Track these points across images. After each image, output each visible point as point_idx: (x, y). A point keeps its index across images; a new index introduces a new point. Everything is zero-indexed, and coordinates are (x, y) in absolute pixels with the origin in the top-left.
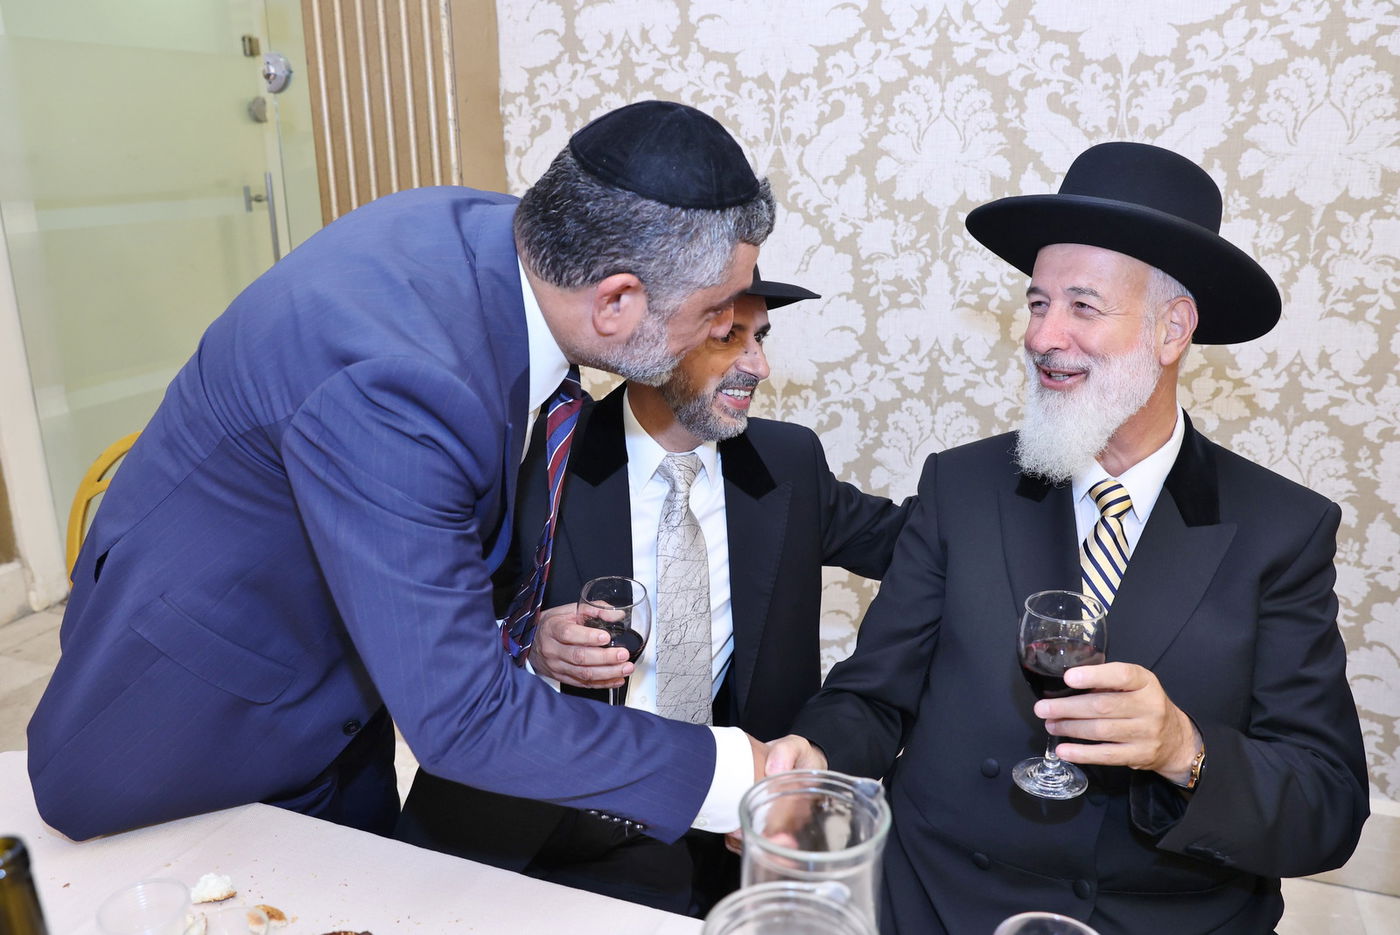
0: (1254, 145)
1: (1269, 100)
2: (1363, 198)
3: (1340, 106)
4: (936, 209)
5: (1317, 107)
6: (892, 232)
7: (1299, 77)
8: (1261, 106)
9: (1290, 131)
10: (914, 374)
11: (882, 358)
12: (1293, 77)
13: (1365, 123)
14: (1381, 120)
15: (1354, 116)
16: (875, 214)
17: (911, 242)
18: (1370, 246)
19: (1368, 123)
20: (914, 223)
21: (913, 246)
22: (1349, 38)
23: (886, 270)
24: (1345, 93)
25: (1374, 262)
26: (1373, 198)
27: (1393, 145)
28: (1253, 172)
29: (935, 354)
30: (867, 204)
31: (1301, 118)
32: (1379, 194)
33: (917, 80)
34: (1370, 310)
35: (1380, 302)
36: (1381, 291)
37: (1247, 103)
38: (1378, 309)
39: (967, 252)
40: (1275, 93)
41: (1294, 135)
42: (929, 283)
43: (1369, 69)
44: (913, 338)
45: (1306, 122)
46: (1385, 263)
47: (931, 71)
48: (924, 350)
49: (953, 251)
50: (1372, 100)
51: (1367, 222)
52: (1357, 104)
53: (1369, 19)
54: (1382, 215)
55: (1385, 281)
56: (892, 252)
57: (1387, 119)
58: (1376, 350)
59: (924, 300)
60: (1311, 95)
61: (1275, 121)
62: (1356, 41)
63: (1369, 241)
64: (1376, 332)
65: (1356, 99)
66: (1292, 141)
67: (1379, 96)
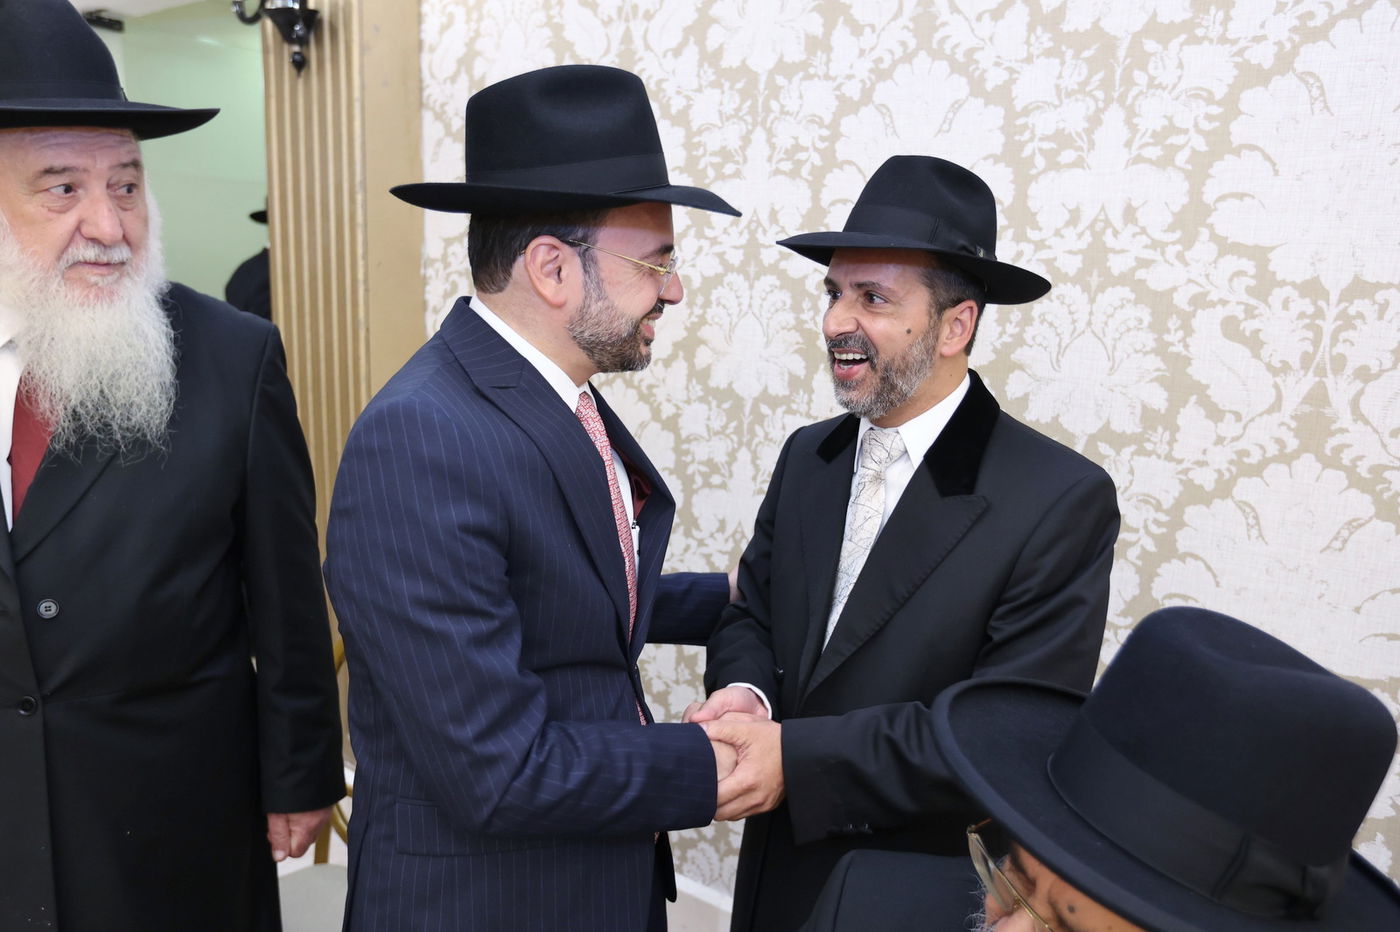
0: (1021, 367)
1: (1034, 323)
2: (1124, 432)
3: (1101, 336)
4: (742, 399)
5: (1079, 335)
6: (706, 417)
7: (1063, 303)
8: (1027, 328)
9: (1054, 356)
10: (720, 552)
11: (695, 533)
12: (1056, 303)
13: (1125, 356)
14: (1141, 355)
15: (1114, 348)
16: (693, 398)
17: (722, 427)
18: (1131, 482)
19: (1128, 356)
20: (724, 410)
21: (722, 432)
22: (1110, 268)
23: (701, 451)
24: (1106, 323)
25: (1135, 499)
26: (1133, 434)
27: (1152, 381)
28: (1019, 394)
29: (738, 536)
30: (687, 388)
31: (1063, 345)
32: (1140, 430)
33: (731, 277)
34: (1132, 549)
35: (1141, 542)
36: (1142, 531)
37: (1014, 324)
38: (1139, 549)
39: (767, 443)
40: (1040, 317)
41: (1058, 361)
42: (735, 468)
43: (1129, 301)
44: (721, 517)
45: (1068, 350)
46: (1146, 502)
47: (742, 269)
48: (730, 530)
49: (756, 441)
50: (1131, 333)
51: (1129, 458)
52: (1117, 335)
53: (1127, 251)
54: (1141, 452)
55: (1145, 521)
56: (705, 435)
57: (1146, 353)
58: (1137, 592)
59: (731, 484)
60: (1074, 322)
61: (1040, 345)
62: (1116, 272)
63: (1130, 477)
64: (1137, 573)
65: (1117, 330)
66: (1056, 368)
67: (1139, 329)
